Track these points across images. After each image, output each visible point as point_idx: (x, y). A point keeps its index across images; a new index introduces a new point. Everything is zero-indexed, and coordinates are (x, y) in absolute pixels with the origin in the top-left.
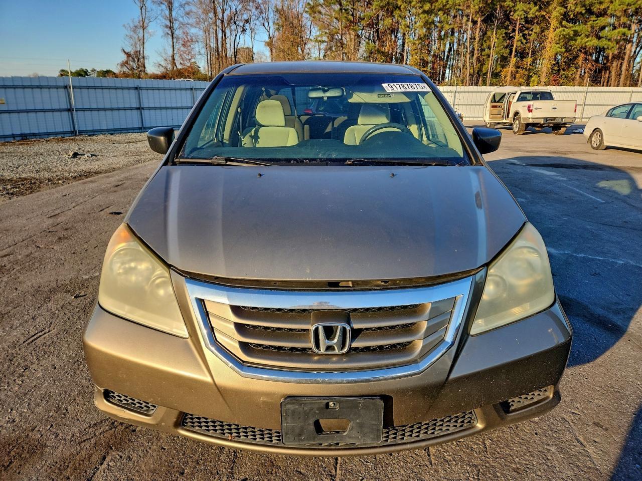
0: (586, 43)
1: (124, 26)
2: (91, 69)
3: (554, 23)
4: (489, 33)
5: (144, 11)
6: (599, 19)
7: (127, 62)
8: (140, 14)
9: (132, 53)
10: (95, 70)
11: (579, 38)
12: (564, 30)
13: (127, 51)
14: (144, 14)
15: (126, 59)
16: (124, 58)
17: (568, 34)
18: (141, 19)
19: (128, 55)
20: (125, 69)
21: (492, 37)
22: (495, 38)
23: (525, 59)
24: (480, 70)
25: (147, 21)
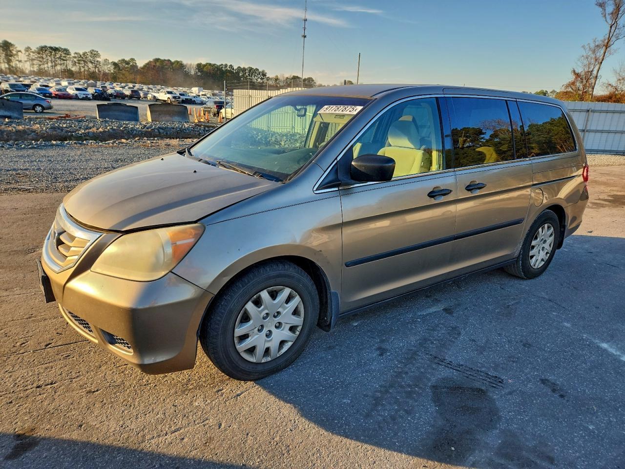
1: (583, 47)
2: (551, 91)
5: (613, 28)
7: (573, 83)
8: (608, 32)
9: (583, 74)
10: (555, 92)
13: (577, 71)
14: (612, 31)
15: (573, 80)
16: (572, 78)
18: (608, 37)
19: (577, 75)
20: (570, 89)
25: (613, 39)
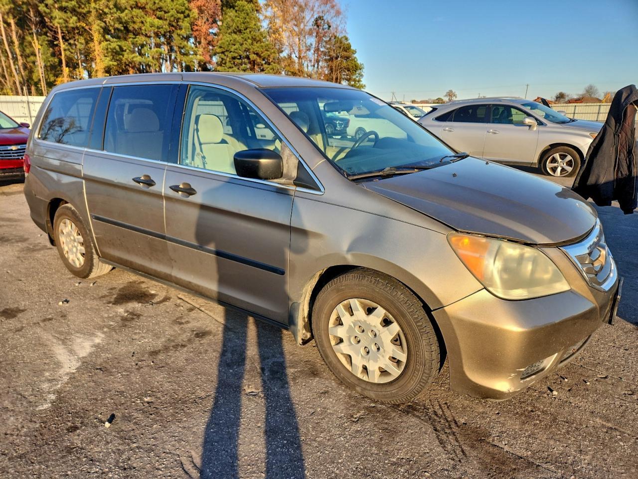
0: (133, 58)
3: (96, 37)
4: (29, 38)
6: (137, 37)
11: (125, 53)
12: (110, 44)
17: (115, 48)
21: (34, 43)
22: (38, 45)
23: (77, 70)
24: (30, 78)
